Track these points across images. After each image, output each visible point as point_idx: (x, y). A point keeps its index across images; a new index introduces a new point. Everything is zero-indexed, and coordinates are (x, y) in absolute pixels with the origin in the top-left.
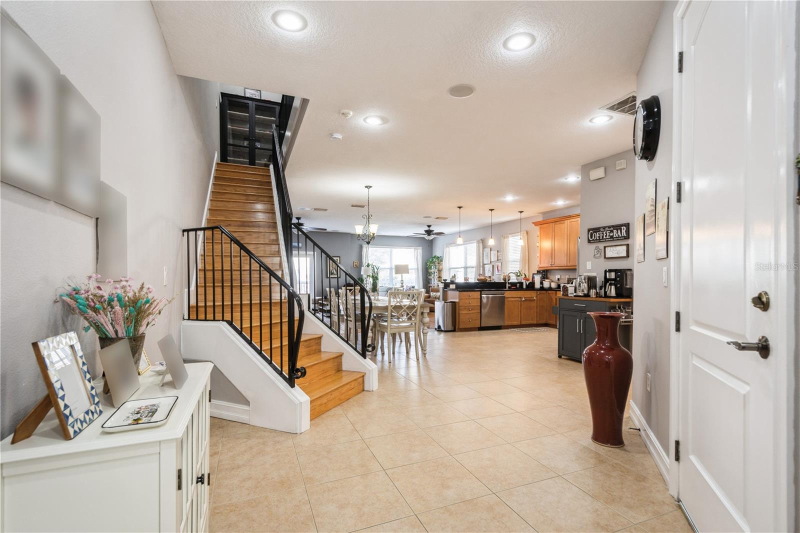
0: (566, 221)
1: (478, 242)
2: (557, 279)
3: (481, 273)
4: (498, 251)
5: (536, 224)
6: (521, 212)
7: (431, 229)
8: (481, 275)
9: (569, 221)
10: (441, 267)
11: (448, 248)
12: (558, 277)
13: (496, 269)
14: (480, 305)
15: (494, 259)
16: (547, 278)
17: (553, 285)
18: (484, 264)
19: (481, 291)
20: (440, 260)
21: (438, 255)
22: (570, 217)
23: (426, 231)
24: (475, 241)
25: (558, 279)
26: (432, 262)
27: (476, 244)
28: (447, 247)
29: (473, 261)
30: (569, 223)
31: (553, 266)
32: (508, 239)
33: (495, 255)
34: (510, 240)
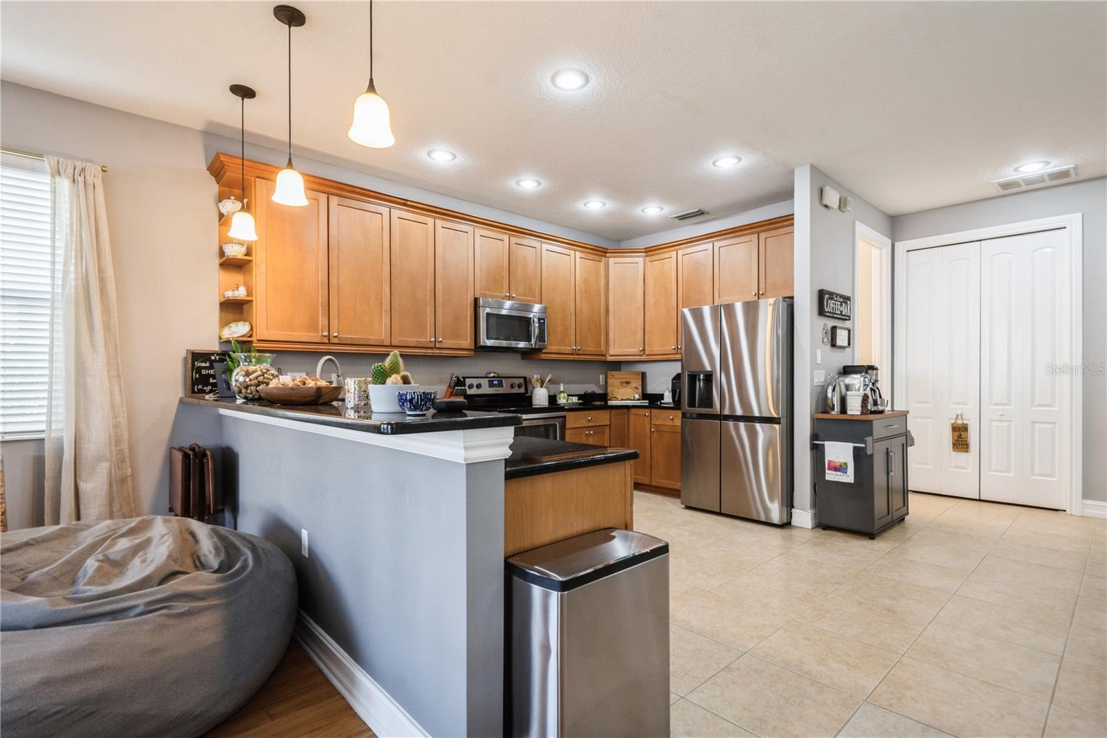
0: (385, 211)
9: (396, 213)
22: (403, 203)
30: (396, 221)
31: (334, 341)
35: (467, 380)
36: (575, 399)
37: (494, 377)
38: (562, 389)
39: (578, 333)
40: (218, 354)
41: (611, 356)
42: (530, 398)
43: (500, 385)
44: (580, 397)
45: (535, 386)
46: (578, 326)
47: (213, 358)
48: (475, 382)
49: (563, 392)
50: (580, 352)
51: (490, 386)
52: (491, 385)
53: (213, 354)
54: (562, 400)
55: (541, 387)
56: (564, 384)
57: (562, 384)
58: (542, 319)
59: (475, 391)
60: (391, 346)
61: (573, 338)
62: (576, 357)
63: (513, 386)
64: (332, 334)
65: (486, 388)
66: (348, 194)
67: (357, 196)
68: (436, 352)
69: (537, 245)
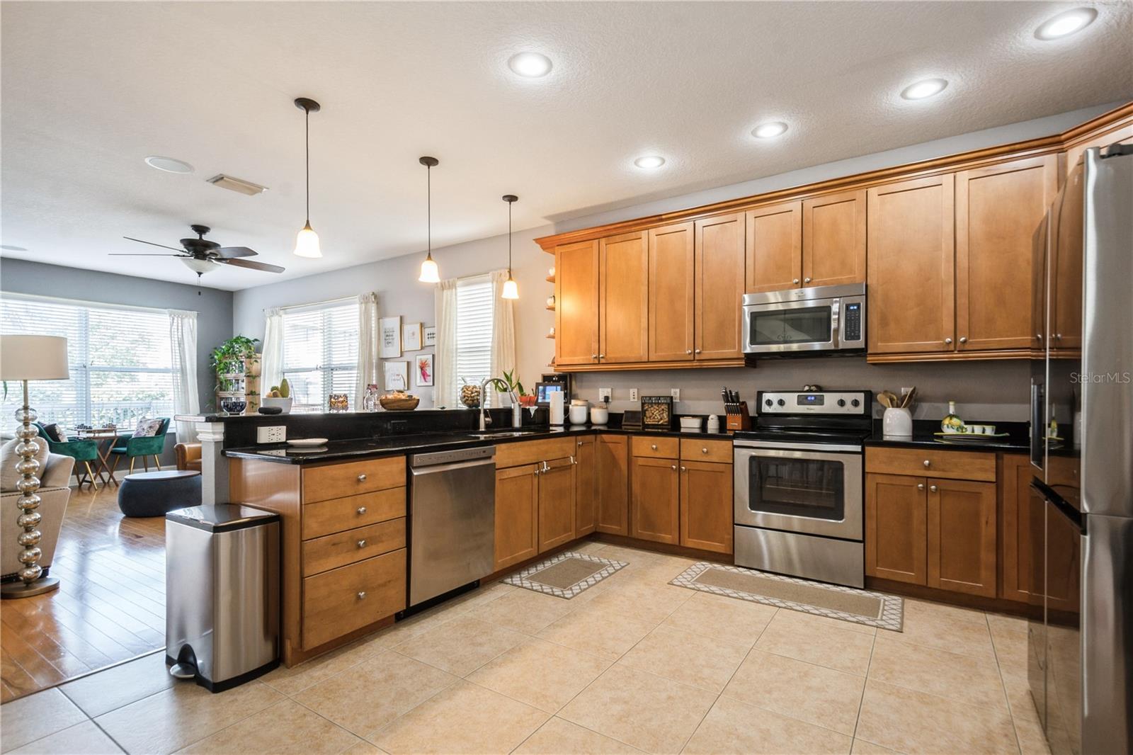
0: (644, 234)
1: (365, 300)
2: (602, 399)
3: (374, 383)
4: (422, 325)
5: (546, 244)
6: (512, 199)
7: (206, 237)
8: (375, 386)
9: (653, 232)
10: (255, 367)
11: (275, 319)
12: (603, 392)
13: (419, 371)
14: (404, 513)
15: (412, 343)
16: (576, 397)
17: (599, 416)
18: (382, 360)
19: (408, 454)
20: (254, 348)
21: (249, 334)
22: (658, 219)
23: (189, 243)
24: (357, 299)
25: (607, 399)
26: (230, 353)
27: (357, 306)
28: (274, 313)
29: (349, 352)
30: (654, 239)
31: (602, 361)
32: (454, 290)
33: (413, 334)
34: (458, 294)
35: (764, 394)
36: (989, 431)
37: (807, 391)
38: (952, 411)
39: (963, 314)
40: (557, 376)
42: (880, 423)
43: (820, 401)
44: (999, 426)
45: (886, 406)
46: (963, 301)
47: (554, 379)
48: (776, 397)
49: (951, 416)
50: (967, 347)
51: (800, 403)
52: (801, 401)
53: (554, 376)
54: (950, 428)
55: (899, 406)
57: (951, 403)
58: (853, 305)
59: (775, 409)
60: (648, 362)
61: (948, 324)
62: (957, 356)
63: (842, 403)
64: (601, 356)
65: (792, 404)
66: (614, 232)
67: (620, 231)
68: (695, 364)
69: (860, 195)
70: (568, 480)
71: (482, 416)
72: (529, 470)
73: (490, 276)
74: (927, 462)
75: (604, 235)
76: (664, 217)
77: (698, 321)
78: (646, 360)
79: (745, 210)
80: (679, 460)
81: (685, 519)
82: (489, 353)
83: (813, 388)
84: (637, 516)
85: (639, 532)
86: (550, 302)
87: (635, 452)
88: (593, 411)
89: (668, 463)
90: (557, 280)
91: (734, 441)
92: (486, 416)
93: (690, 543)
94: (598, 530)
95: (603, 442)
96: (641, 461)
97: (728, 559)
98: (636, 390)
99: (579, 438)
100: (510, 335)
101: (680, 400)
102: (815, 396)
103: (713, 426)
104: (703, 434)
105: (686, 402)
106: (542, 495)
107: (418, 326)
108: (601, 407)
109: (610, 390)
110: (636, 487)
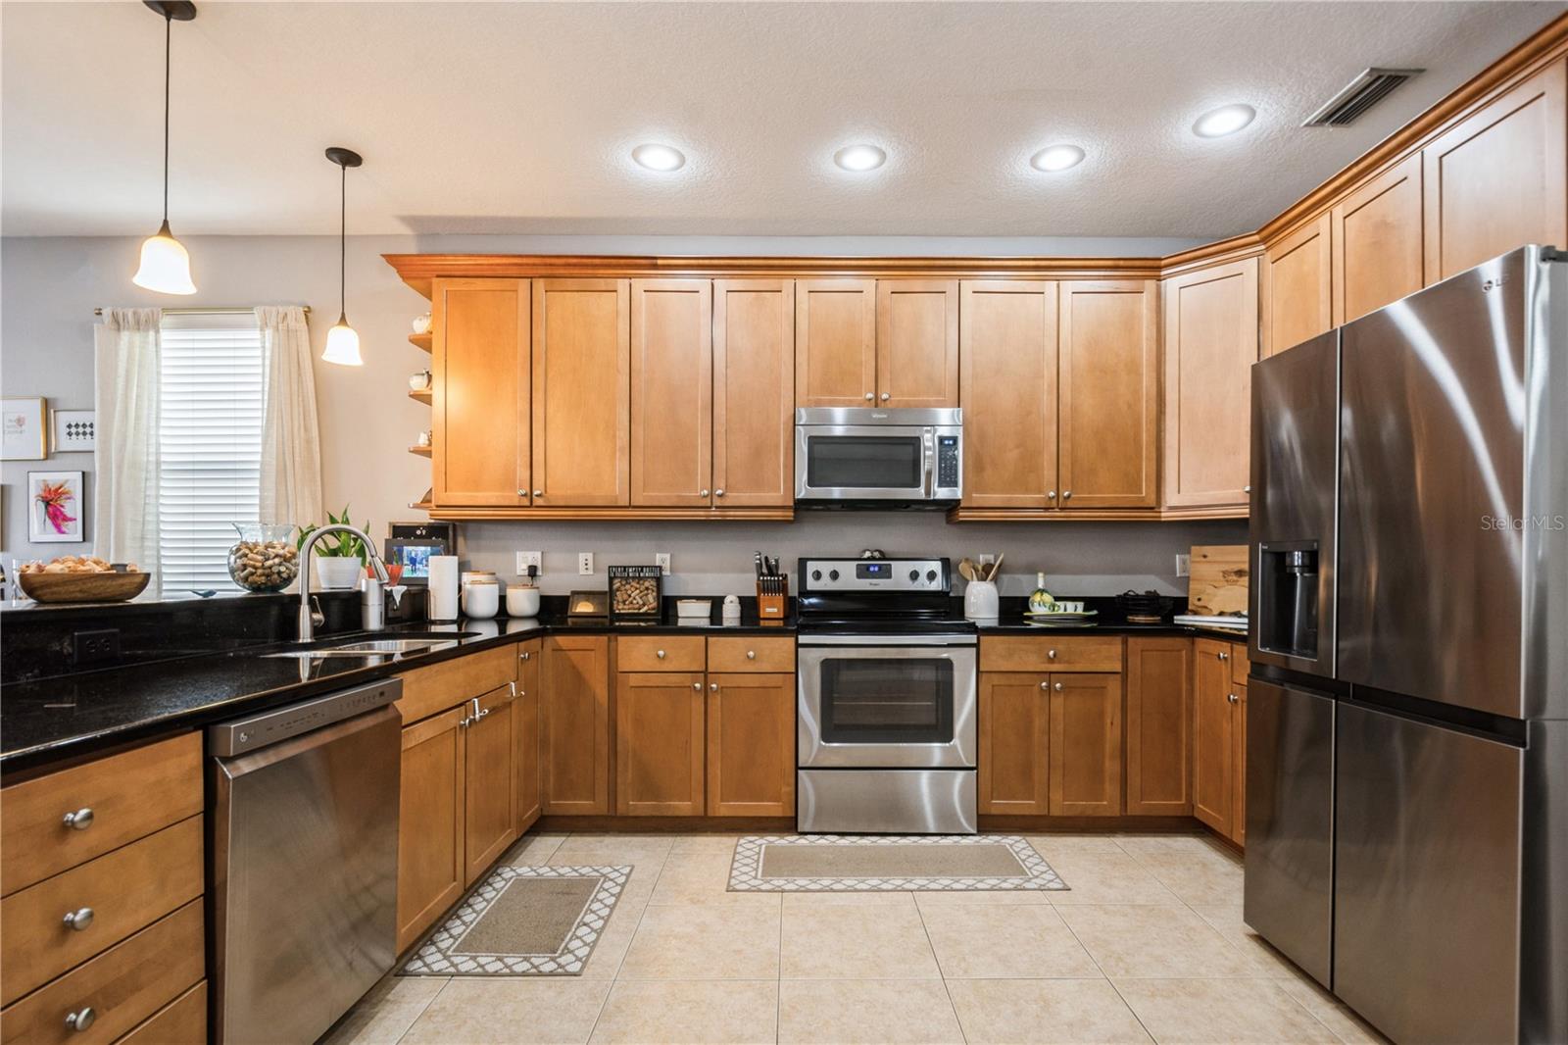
0: (622, 285)
2: (522, 568)
4: (47, 404)
5: (411, 268)
6: (347, 158)
9: (639, 285)
12: (523, 560)
13: (36, 508)
14: (198, 887)
16: (476, 568)
17: (523, 602)
19: (203, 728)
22: (650, 265)
25: (533, 571)
30: (640, 298)
31: (538, 502)
32: (152, 334)
33: (20, 422)
34: (163, 345)
35: (809, 563)
36: (1079, 608)
37: (868, 559)
38: (1040, 586)
39: (1065, 461)
40: (424, 528)
41: (1172, 508)
42: (961, 600)
43: (886, 573)
44: (1090, 602)
45: (969, 578)
46: (1065, 446)
47: (418, 532)
48: (826, 568)
49: (1042, 591)
50: (1070, 504)
51: (859, 576)
52: (863, 572)
53: (418, 528)
54: (1040, 607)
55: (983, 579)
56: (1046, 573)
57: (1041, 575)
58: (949, 438)
59: (826, 584)
60: (630, 507)
61: (1049, 474)
62: (1058, 515)
63: (914, 576)
64: (536, 492)
65: (849, 579)
66: (562, 271)
67: (576, 271)
68: (714, 513)
69: (950, 286)
70: (508, 729)
71: (305, 610)
72: (452, 719)
73: (257, 316)
74: (1051, 653)
75: (543, 272)
76: (660, 262)
77: (720, 442)
78: (627, 504)
79: (795, 277)
80: (706, 672)
81: (716, 771)
82: (257, 475)
83: (877, 555)
84: (627, 777)
85: (634, 805)
86: (418, 384)
87: (624, 664)
88: (511, 593)
89: (686, 679)
90: (437, 344)
91: (800, 637)
92: (313, 609)
93: (723, 808)
94: (545, 813)
95: (558, 650)
96: (634, 680)
97: (789, 825)
98: (590, 556)
99: (522, 645)
100: (308, 442)
101: (671, 571)
102: (880, 566)
103: (731, 614)
104: (716, 627)
105: (682, 575)
106: (472, 767)
107: (38, 405)
108: (525, 585)
109: (538, 555)
110: (625, 728)
